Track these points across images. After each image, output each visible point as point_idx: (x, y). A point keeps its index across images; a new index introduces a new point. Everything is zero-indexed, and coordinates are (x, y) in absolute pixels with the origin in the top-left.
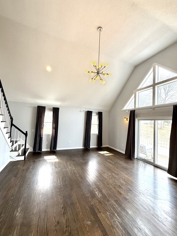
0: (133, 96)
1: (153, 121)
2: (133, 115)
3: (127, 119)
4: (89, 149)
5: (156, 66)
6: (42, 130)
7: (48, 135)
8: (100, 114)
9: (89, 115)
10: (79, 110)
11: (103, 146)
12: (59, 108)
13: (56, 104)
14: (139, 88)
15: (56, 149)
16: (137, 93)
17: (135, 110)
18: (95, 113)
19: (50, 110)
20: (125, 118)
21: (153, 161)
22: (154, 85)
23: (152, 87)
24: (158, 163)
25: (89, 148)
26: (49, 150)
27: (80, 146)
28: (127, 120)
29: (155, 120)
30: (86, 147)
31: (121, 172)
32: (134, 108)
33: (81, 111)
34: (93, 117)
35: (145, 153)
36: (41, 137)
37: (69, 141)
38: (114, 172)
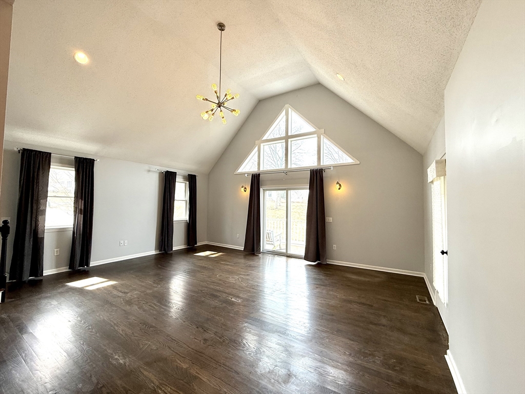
0: (256, 148)
1: (286, 191)
2: (256, 182)
3: (245, 188)
4: (172, 254)
5: (290, 109)
6: (40, 218)
7: (61, 231)
8: (192, 180)
9: (168, 180)
10: (147, 167)
11: (199, 244)
12: (94, 160)
13: (86, 149)
14: (265, 138)
15: (88, 264)
16: (262, 145)
17: (259, 174)
18: (181, 176)
19: (64, 162)
20: (242, 187)
21: (285, 251)
22: (287, 138)
23: (284, 141)
24: (291, 251)
25: (171, 252)
26: (65, 269)
27: (150, 250)
28: (245, 191)
29: (287, 190)
30: (165, 250)
31: (250, 272)
32: (257, 170)
33: (149, 171)
34: (177, 185)
35: (272, 243)
36: (40, 236)
37: (122, 242)
38: (241, 274)
